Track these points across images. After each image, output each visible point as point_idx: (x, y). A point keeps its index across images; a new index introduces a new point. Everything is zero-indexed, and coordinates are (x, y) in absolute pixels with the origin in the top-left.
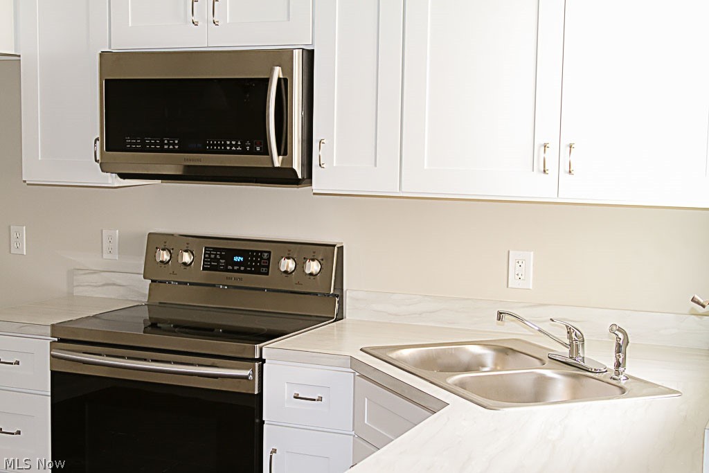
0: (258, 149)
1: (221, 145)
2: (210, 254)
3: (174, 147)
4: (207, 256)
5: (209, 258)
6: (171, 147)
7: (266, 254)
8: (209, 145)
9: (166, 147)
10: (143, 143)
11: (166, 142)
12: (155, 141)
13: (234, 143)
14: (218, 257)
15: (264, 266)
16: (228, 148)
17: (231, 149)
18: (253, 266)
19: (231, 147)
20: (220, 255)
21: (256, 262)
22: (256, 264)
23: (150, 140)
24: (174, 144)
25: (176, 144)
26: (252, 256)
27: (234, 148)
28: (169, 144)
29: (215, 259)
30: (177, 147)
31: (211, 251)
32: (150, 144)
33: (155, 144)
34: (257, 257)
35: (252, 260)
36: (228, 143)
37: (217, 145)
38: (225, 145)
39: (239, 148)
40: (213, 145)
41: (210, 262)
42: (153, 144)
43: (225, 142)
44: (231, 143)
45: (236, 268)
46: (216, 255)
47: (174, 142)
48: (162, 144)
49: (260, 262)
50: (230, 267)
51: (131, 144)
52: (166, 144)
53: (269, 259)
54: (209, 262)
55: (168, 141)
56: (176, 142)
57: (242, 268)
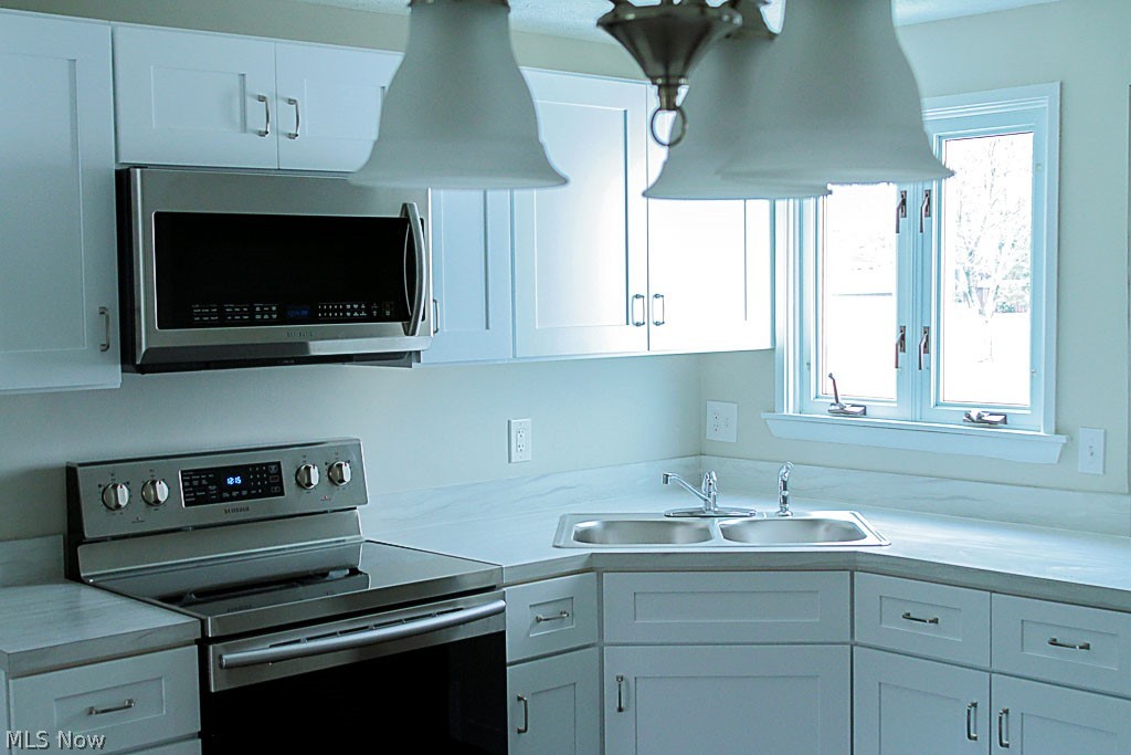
0: (388, 313)
1: (338, 310)
2: (190, 481)
3: (270, 317)
4: (187, 484)
5: (191, 486)
6: (266, 317)
7: (273, 467)
8: (322, 311)
9: (258, 317)
10: (222, 313)
11: (258, 309)
12: (241, 308)
13: (356, 306)
14: (204, 482)
15: (274, 485)
16: (348, 314)
17: (352, 315)
18: (259, 487)
19: (352, 313)
20: (207, 479)
21: (262, 479)
22: (262, 483)
23: (233, 308)
24: (270, 312)
25: (274, 312)
26: (255, 473)
27: (356, 314)
28: (262, 313)
29: (201, 487)
30: (275, 316)
31: (191, 476)
32: (233, 314)
33: (241, 313)
34: (261, 472)
35: (255, 479)
36: (348, 306)
37: (333, 311)
38: (345, 310)
39: (363, 314)
40: (328, 311)
41: (194, 492)
42: (237, 314)
43: (344, 306)
44: (352, 307)
45: (235, 494)
46: (200, 480)
47: (271, 309)
48: (252, 312)
49: (267, 479)
50: (226, 495)
51: (201, 315)
52: (258, 313)
53: (279, 473)
54: (191, 492)
55: (262, 308)
56: (274, 308)
57: (244, 493)
